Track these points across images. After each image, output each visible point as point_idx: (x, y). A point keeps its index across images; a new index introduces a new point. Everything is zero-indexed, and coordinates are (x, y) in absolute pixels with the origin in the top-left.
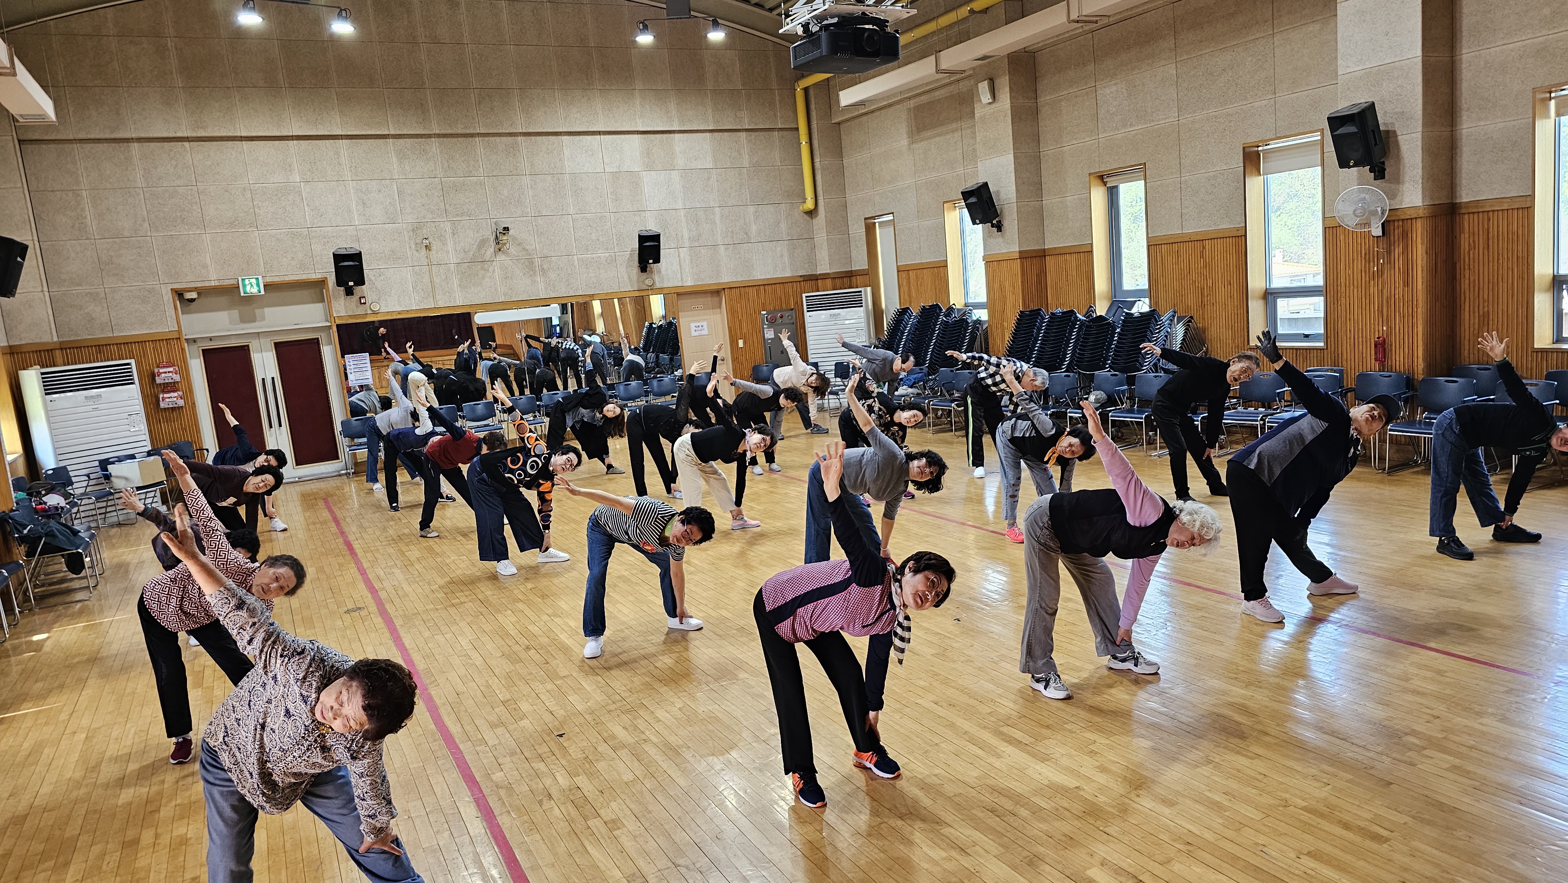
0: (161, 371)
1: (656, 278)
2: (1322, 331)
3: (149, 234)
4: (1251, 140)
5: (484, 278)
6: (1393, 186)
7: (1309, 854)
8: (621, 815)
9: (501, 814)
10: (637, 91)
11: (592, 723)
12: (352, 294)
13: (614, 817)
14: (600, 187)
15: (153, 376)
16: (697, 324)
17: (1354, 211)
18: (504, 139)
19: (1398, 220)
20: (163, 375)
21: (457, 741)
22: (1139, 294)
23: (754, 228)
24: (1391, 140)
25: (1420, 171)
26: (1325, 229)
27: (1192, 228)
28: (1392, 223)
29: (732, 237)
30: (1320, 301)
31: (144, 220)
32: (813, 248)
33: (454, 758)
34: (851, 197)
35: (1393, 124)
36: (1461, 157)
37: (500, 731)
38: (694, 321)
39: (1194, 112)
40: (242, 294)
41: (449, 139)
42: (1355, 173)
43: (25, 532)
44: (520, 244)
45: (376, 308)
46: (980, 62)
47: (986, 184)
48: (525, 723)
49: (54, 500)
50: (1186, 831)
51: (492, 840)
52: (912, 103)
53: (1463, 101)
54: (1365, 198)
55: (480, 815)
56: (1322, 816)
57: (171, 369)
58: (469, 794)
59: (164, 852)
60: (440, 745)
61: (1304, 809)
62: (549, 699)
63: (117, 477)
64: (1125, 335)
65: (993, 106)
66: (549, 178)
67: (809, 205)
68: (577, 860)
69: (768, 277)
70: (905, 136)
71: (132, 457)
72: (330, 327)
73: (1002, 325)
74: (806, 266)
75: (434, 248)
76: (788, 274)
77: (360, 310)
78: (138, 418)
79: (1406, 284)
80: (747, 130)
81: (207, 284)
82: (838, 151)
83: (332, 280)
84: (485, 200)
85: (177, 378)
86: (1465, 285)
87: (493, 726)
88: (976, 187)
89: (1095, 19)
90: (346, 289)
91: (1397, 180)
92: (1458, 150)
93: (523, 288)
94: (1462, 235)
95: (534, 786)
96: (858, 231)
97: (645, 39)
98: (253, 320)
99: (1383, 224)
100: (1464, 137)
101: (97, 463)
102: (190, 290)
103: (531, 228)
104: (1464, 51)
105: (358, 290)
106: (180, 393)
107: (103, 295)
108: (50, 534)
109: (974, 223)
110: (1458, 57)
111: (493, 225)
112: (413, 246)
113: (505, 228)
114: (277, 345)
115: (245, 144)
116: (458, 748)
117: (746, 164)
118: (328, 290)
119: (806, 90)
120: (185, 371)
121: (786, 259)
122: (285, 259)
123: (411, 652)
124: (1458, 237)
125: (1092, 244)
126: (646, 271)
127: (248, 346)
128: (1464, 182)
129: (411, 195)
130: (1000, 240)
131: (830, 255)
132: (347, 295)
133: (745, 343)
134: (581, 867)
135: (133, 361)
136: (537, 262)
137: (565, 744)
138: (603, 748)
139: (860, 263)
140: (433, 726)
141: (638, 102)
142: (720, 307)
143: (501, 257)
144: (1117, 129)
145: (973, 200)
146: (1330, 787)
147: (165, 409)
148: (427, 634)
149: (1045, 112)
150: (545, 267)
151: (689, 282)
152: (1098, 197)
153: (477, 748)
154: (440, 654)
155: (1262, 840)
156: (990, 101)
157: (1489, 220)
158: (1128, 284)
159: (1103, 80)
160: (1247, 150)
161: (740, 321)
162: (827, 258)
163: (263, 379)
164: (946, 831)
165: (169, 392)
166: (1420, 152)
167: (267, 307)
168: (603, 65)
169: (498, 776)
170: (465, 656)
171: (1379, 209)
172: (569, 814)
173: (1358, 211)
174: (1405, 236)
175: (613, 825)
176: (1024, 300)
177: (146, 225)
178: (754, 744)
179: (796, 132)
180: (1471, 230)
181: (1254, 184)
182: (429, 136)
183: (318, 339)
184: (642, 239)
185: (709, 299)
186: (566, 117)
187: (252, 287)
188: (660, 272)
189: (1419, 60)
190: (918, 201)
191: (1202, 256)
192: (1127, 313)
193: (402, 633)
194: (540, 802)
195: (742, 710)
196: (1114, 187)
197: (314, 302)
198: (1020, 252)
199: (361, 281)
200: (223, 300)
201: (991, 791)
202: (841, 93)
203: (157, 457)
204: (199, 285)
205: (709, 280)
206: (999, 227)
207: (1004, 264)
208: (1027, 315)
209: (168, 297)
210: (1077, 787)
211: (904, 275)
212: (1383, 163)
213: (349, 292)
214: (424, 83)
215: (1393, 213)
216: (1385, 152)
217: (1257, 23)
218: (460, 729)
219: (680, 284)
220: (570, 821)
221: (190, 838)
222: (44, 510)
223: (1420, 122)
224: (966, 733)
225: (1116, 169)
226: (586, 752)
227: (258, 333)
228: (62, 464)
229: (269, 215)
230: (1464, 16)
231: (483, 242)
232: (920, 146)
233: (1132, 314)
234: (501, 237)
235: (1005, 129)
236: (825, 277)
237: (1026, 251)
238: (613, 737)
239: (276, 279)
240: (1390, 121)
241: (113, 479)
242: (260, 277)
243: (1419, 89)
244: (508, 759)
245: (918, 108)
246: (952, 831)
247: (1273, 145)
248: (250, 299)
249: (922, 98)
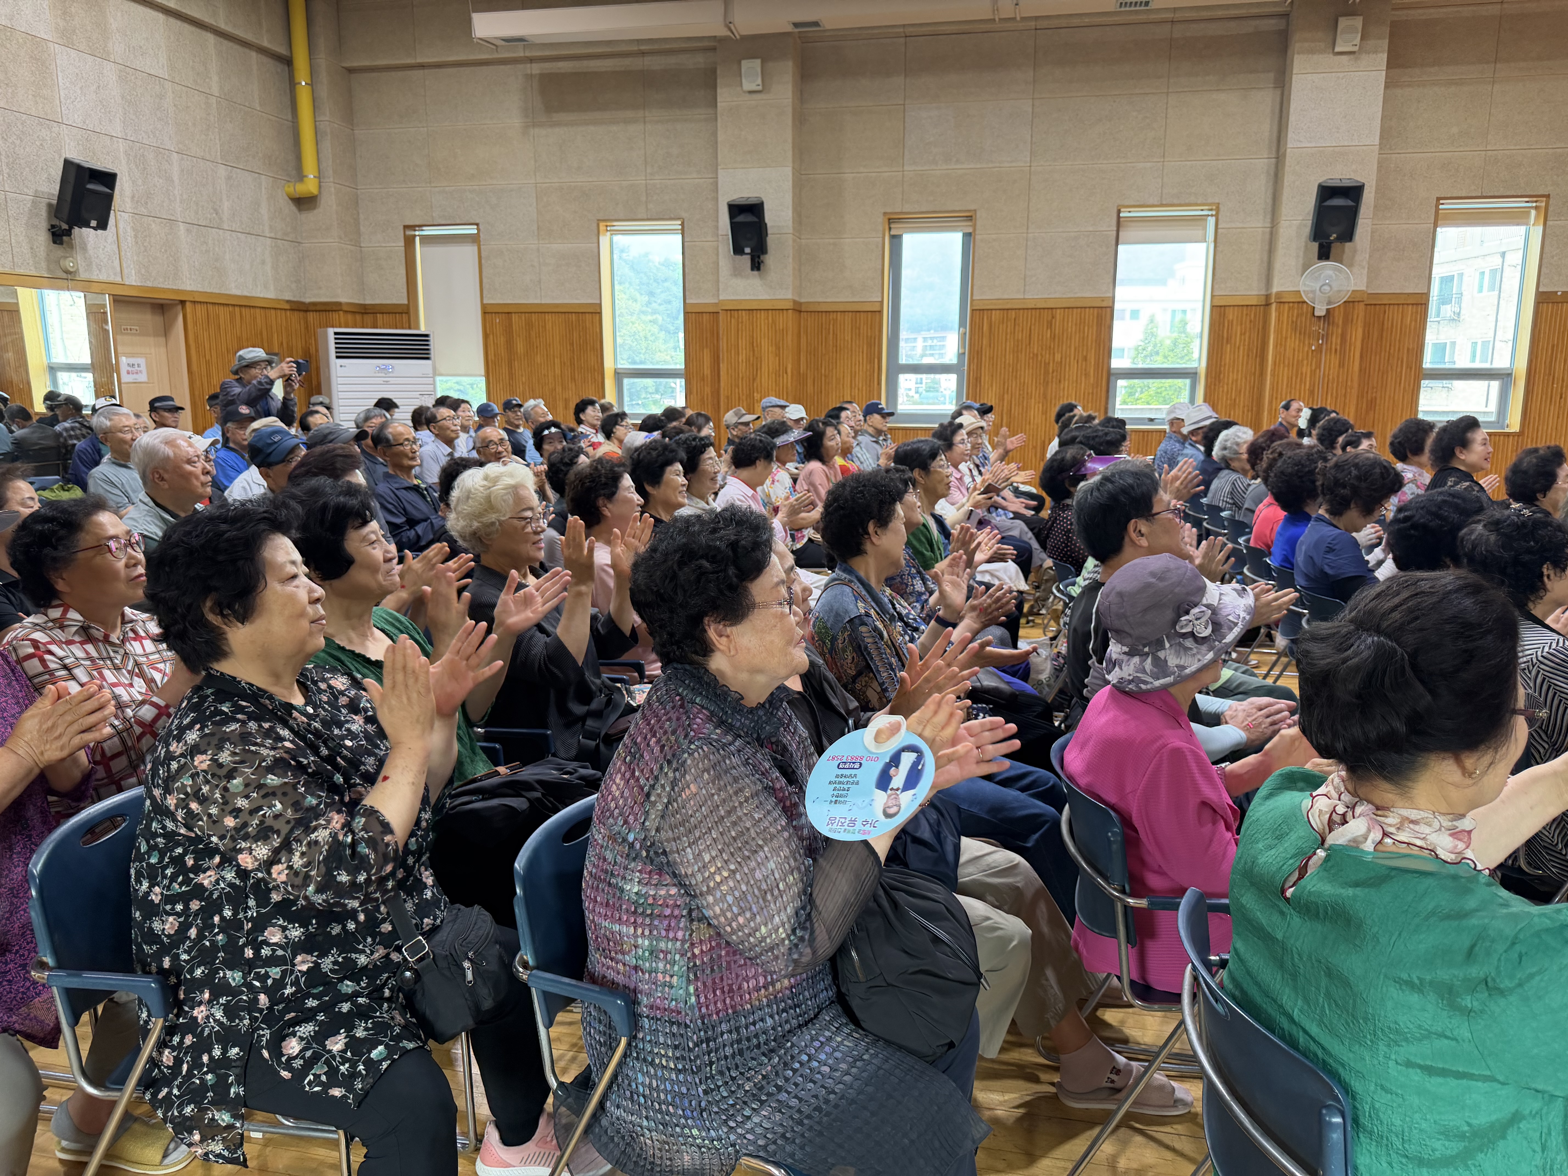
1: (83, 255)
4: (1128, 203)
25: (1367, 257)
26: (1213, 308)
27: (1038, 293)
29: (197, 213)
32: (305, 258)
34: (367, 189)
38: (126, 354)
39: (1054, 161)
52: (536, 69)
54: (1330, 275)
65: (756, 97)
67: (310, 186)
79: (1342, 364)
88: (753, 201)
96: (385, 243)
117: (215, 89)
121: (269, 267)
126: (61, 243)
130: (752, 280)
139: (389, 293)
142: (172, 335)
144: (934, 163)
145: (740, 218)
149: (813, 123)
152: (887, 245)
156: (758, 88)
159: (917, 99)
166: (1369, 238)
173: (1324, 288)
174: (1345, 318)
179: (288, 63)
184: (86, 175)
185: (152, 316)
189: (1376, 148)
190: (539, 212)
191: (1050, 326)
196: (896, 237)
198: (793, 302)
202: (475, 16)
205: (164, 282)
206: (761, 265)
207: (758, 315)
211: (497, 319)
217: (1148, 76)
219: (120, 280)
223: (1371, 210)
225: (927, 213)
235: (780, 132)
243: (1374, 177)
245: (550, 77)
249: (561, 64)
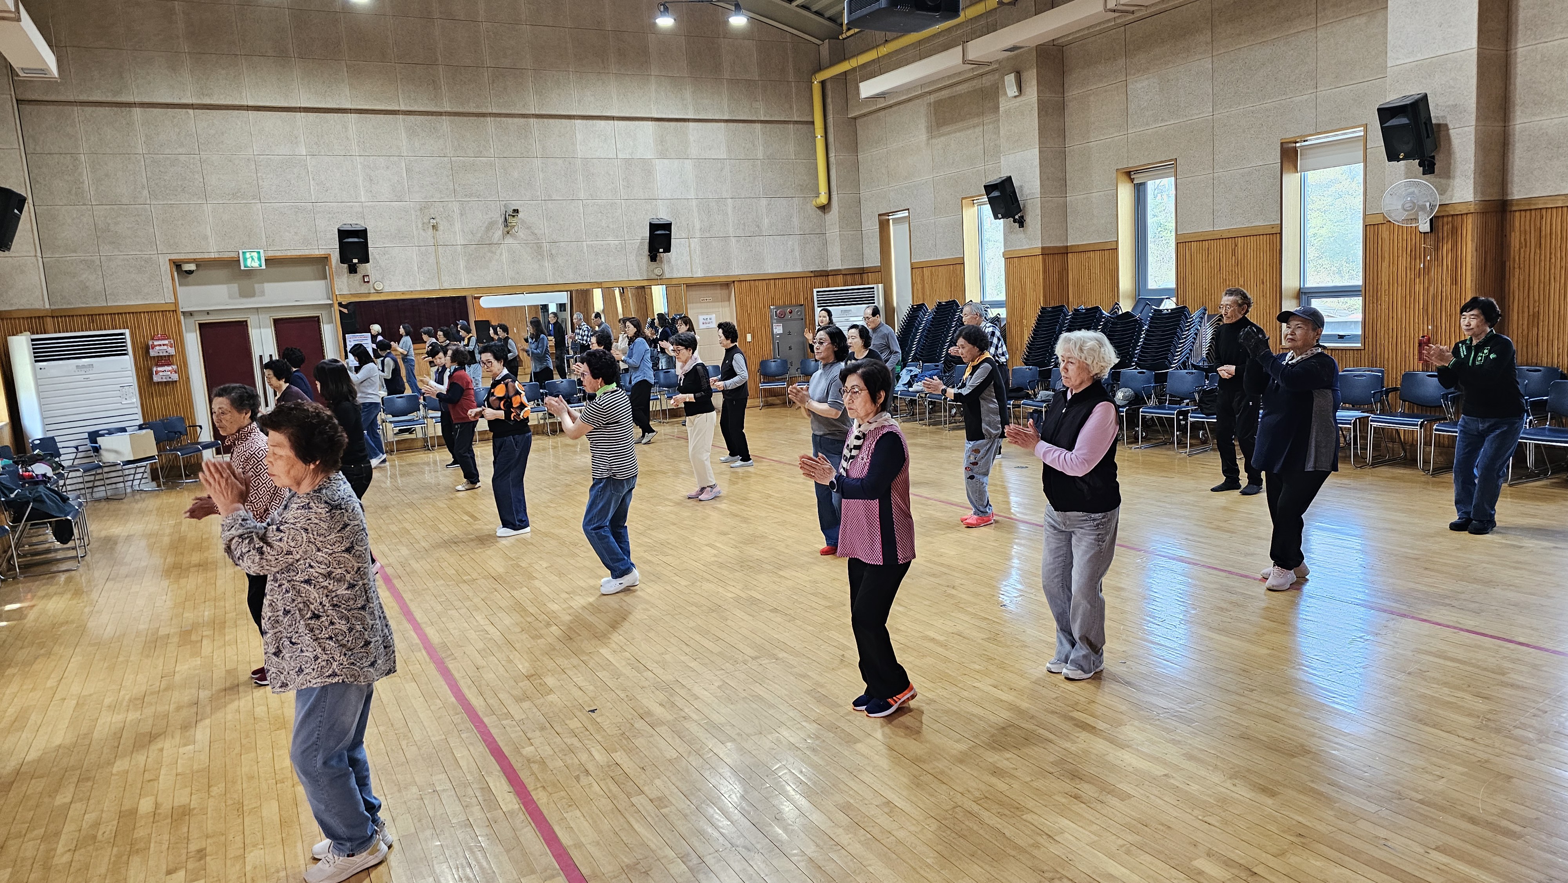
0: (156, 343)
1: (666, 267)
2: (1360, 333)
3: (148, 202)
4: (1289, 136)
5: (491, 261)
6: (1443, 181)
7: (1437, 849)
8: (667, 793)
9: (536, 789)
10: (653, 77)
11: (626, 699)
12: (356, 272)
13: (660, 795)
14: (612, 173)
15: (147, 349)
16: (705, 317)
17: (1403, 206)
18: (516, 120)
19: (1448, 216)
20: (158, 348)
21: (480, 714)
22: (1167, 293)
23: (766, 221)
24: (1443, 133)
25: (1472, 166)
26: (1366, 227)
27: (1223, 225)
28: (1440, 219)
29: (744, 230)
30: (1357, 302)
31: (143, 187)
32: (825, 244)
33: (479, 732)
34: (865, 193)
35: (1444, 117)
36: (1513, 153)
37: (526, 705)
38: (702, 314)
39: (1230, 107)
40: (242, 268)
41: (461, 118)
42: (1403, 168)
43: (12, 496)
44: (529, 228)
45: (379, 287)
46: (1009, 53)
47: (1009, 179)
48: (552, 697)
49: (40, 469)
50: (1294, 822)
51: (528, 816)
52: (932, 98)
53: (1517, 96)
54: (1413, 193)
55: (511, 789)
56: (1443, 809)
57: (166, 342)
58: (499, 768)
59: (166, 821)
60: (462, 718)
61: (1421, 802)
62: (576, 674)
63: (107, 450)
64: (1153, 332)
65: (1019, 99)
66: (560, 161)
67: (823, 199)
68: (624, 839)
69: (779, 271)
70: (924, 130)
71: (123, 430)
72: (331, 305)
73: (1021, 322)
74: (818, 261)
75: (441, 228)
76: (798, 269)
77: (364, 289)
78: (131, 390)
79: (1455, 281)
80: (762, 122)
81: (206, 256)
82: (853, 146)
83: (335, 256)
84: (494, 181)
85: (172, 351)
86: (1514, 283)
87: (518, 700)
88: (1000, 180)
89: (1132, 9)
90: (350, 267)
91: (1448, 174)
92: (1510, 146)
93: (531, 273)
94: (1513, 234)
95: (569, 762)
96: (871, 227)
97: (665, 22)
98: (251, 294)
99: (1431, 220)
100: (1517, 133)
101: (86, 435)
102: (188, 262)
103: (540, 212)
104: (1519, 45)
105: (362, 268)
106: (175, 367)
107: (98, 263)
108: (39, 500)
109: (996, 217)
110: (1513, 52)
111: (503, 208)
112: (420, 226)
113: (514, 210)
114: (276, 321)
115: (252, 114)
116: (482, 722)
117: (760, 155)
118: (330, 267)
119: (823, 83)
120: (180, 345)
121: (797, 253)
122: (287, 234)
123: (423, 626)
124: (1508, 235)
125: (1117, 241)
126: (656, 260)
127: (246, 321)
128: (1516, 179)
129: (419, 173)
130: (1022, 236)
131: (842, 251)
132: (351, 272)
133: (753, 337)
134: (630, 846)
135: (127, 332)
136: (546, 246)
137: (598, 720)
138: (639, 724)
139: (872, 259)
140: (453, 699)
141: (653, 87)
142: (729, 300)
143: (509, 240)
144: (1147, 124)
145: (996, 194)
146: (1444, 780)
147: (158, 383)
148: (439, 608)
149: (1072, 107)
150: (553, 252)
151: (699, 273)
152: (1125, 194)
153: (503, 722)
154: (455, 628)
155: (1383, 833)
156: (1017, 94)
157: (1542, 218)
158: (1153, 284)
159: (1134, 74)
160: (1285, 146)
161: (749, 315)
162: (839, 254)
163: (261, 356)
164: (1028, 817)
165: (163, 365)
166: (1473, 146)
167: (268, 281)
168: (619, 49)
169: (528, 750)
170: (482, 631)
171: (1428, 204)
172: (610, 791)
173: (1408, 205)
174: (1454, 231)
175: (659, 802)
176: (1045, 296)
177: (145, 192)
178: (804, 724)
179: (811, 126)
180: (1522, 229)
181: (1291, 180)
182: (440, 114)
183: (318, 317)
184: (653, 227)
185: (719, 291)
186: (579, 101)
187: (253, 261)
188: (669, 262)
189: (1475, 51)
190: (935, 197)
191: (1234, 254)
192: (1155, 310)
193: (413, 607)
194: (577, 778)
195: (786, 689)
196: (1141, 184)
197: (316, 279)
198: (1043, 248)
199: (365, 259)
200: (222, 273)
201: (1071, 776)
202: (861, 85)
203: (149, 430)
204: (198, 256)
205: (719, 272)
206: (1021, 223)
207: (1025, 260)
208: (1049, 312)
209: (166, 268)
210: (1165, 775)
211: (918, 272)
212: (1433, 157)
213: (353, 270)
214: (437, 60)
215: (1443, 208)
216: (1436, 146)
217: (1300, 16)
218: (483, 703)
219: (690, 275)
220: (612, 798)
221: (194, 809)
222: (32, 477)
223: (1474, 116)
224: (1033, 717)
225: (1145, 165)
226: (622, 728)
227: (257, 308)
228: (50, 434)
229: (274, 188)
230: (1521, 10)
231: (491, 225)
232: (940, 142)
233: (1161, 311)
234: (510, 219)
235: (1031, 123)
236: (836, 273)
237: (1049, 248)
238: (649, 713)
239: (278, 254)
240: (1442, 114)
241: (102, 452)
242: (262, 251)
243: (1474, 81)
244: (538, 733)
245: (938, 103)
246: (1036, 817)
247: (1313, 140)
248: (250, 273)
249: (943, 93)
